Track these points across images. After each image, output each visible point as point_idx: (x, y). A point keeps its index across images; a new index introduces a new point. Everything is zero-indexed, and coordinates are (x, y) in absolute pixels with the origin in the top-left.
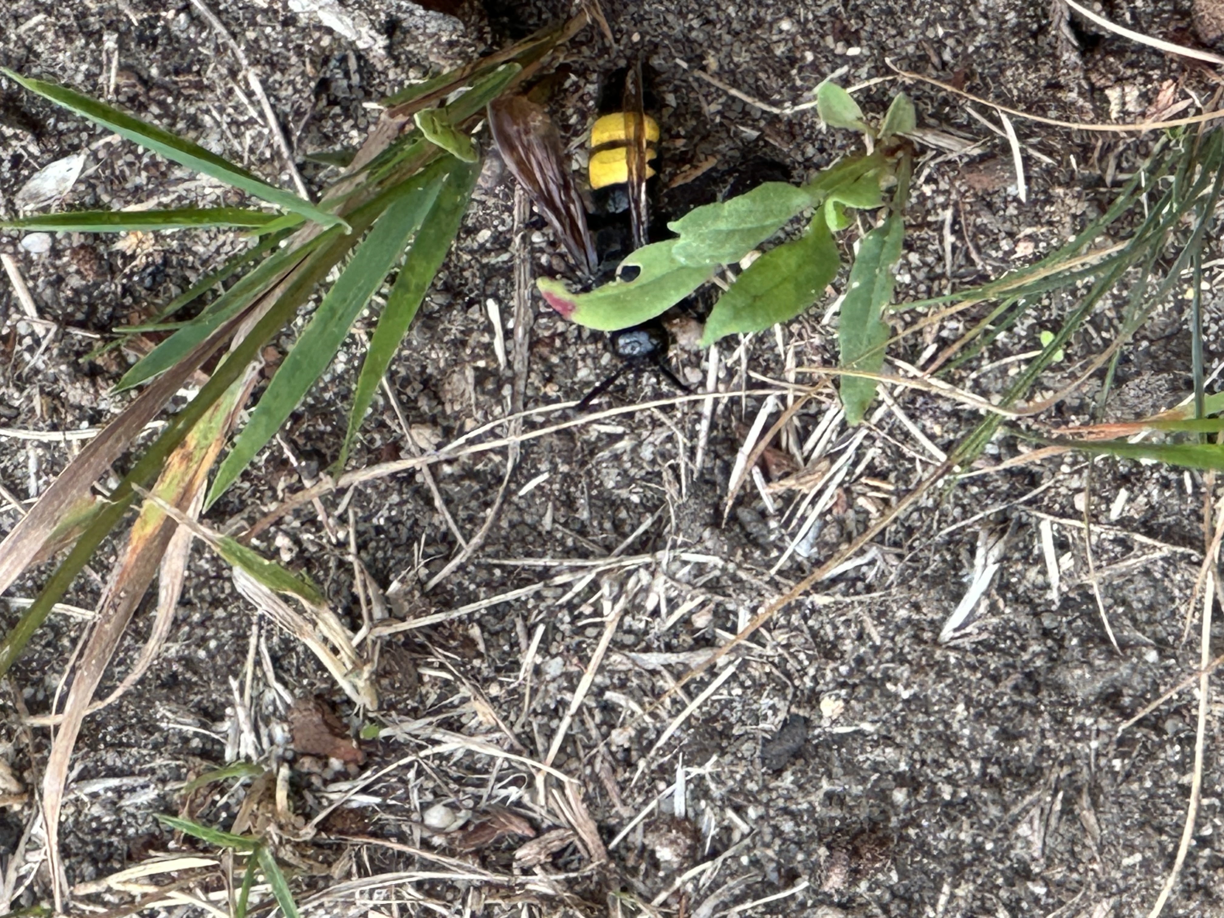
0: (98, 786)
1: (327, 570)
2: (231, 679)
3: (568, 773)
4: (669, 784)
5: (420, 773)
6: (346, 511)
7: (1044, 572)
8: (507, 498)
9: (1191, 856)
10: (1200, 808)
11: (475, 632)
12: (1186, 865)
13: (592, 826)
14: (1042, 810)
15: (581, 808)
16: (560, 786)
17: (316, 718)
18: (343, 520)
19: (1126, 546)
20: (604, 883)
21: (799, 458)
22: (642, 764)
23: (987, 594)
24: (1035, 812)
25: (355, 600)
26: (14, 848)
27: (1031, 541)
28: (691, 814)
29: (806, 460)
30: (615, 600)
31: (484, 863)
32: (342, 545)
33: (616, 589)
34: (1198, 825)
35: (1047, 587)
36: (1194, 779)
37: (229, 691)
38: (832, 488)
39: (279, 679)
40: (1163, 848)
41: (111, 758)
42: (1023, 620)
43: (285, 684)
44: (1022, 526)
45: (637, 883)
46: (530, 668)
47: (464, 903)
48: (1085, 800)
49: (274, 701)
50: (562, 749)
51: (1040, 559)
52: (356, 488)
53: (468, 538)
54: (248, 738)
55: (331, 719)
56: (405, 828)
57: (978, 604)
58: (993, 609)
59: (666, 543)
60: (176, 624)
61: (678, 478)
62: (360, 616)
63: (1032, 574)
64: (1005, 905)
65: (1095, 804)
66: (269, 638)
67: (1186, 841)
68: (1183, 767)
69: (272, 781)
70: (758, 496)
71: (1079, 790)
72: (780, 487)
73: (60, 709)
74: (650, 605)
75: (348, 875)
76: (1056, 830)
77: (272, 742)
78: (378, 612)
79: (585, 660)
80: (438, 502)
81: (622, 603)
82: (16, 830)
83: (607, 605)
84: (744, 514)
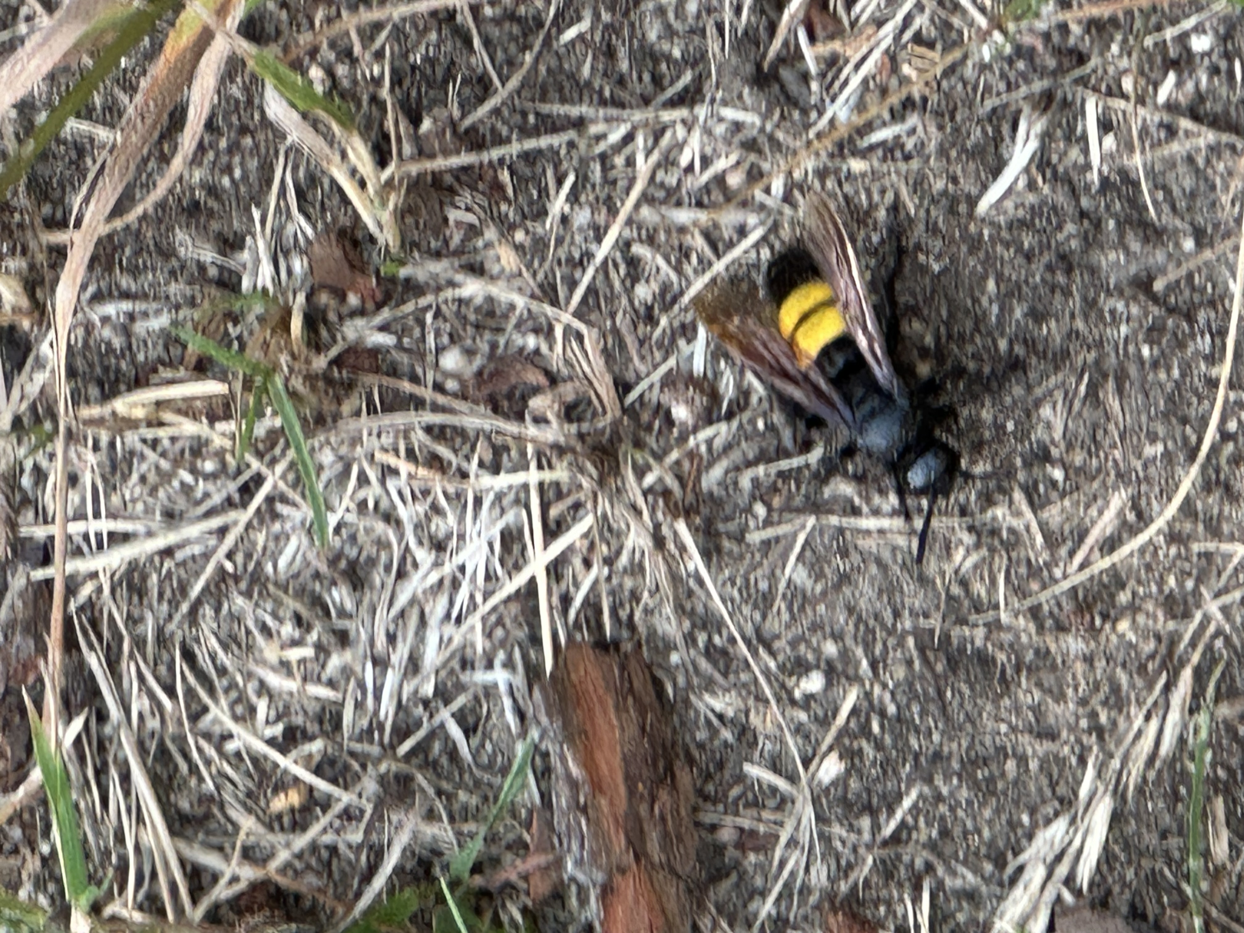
0: (110, 309)
1: (359, 105)
2: (254, 209)
3: (589, 323)
4: (689, 342)
5: (438, 314)
6: (383, 47)
7: (1086, 151)
8: (547, 42)
9: (1215, 449)
10: (1226, 401)
11: (505, 176)
12: (1208, 457)
13: (608, 379)
14: (1066, 394)
15: (598, 362)
16: (580, 338)
17: (338, 253)
18: (379, 55)
19: (1171, 131)
20: (616, 437)
21: (846, 22)
22: (664, 321)
23: (1027, 170)
24: (1059, 396)
25: (386, 137)
26: (20, 366)
27: (1075, 119)
28: (710, 374)
29: (853, 25)
30: (648, 153)
31: (496, 410)
32: (377, 82)
33: (650, 142)
34: (1223, 420)
35: (1088, 166)
36: (1224, 371)
37: (251, 219)
38: (877, 55)
39: (301, 209)
40: (1185, 439)
41: (125, 282)
42: (1061, 198)
43: (308, 217)
44: (1066, 104)
45: (651, 440)
46: (558, 218)
47: (473, 449)
48: (1111, 385)
49: (296, 234)
50: (584, 300)
51: (1084, 138)
52: (395, 26)
53: (504, 81)
54: (266, 270)
55: (351, 254)
56: (419, 371)
57: (1017, 179)
58: (1032, 186)
59: (704, 96)
60: (201, 148)
61: (722, 35)
62: (390, 152)
63: (1074, 154)
64: (1021, 486)
65: (1120, 391)
66: (295, 169)
67: (1211, 435)
68: (1214, 358)
69: (288, 313)
70: (801, 57)
71: (1105, 376)
72: (825, 49)
73: (78, 224)
74: (684, 161)
75: (357, 414)
76: (1080, 414)
77: (290, 272)
78: (408, 149)
79: (613, 212)
80: (477, 42)
81: (655, 157)
82: (23, 348)
83: (640, 158)
84: (786, 74)
